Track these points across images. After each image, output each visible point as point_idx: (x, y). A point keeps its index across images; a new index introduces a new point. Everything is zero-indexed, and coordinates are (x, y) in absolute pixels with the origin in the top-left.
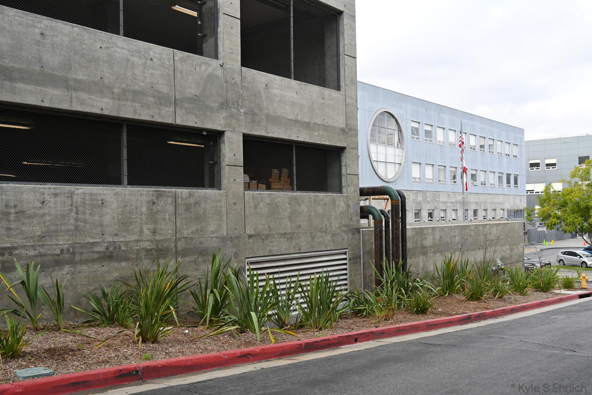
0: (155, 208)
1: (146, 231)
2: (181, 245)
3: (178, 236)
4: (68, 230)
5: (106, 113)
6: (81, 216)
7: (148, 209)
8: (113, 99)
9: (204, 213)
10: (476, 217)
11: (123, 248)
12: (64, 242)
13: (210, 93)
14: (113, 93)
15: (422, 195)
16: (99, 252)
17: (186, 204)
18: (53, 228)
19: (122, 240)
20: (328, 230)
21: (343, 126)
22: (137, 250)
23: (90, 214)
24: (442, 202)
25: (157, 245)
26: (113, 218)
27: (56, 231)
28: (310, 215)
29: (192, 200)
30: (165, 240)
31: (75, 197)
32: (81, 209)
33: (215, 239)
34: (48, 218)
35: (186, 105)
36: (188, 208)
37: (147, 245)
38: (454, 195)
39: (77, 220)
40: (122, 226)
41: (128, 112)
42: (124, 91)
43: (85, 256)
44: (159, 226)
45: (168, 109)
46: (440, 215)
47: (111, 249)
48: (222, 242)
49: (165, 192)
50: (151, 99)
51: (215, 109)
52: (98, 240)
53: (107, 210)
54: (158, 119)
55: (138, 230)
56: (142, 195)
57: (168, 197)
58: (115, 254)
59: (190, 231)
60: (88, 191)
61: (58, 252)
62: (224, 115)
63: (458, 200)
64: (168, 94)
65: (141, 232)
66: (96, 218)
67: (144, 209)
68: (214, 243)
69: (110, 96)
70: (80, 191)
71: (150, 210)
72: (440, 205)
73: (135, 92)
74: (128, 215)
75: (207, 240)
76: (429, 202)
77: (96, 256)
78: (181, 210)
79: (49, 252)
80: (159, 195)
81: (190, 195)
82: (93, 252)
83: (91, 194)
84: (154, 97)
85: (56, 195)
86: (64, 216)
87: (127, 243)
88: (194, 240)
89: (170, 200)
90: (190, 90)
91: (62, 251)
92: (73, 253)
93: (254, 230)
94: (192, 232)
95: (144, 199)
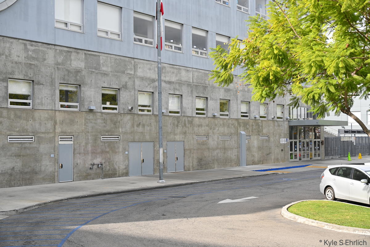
10: (226, 113)
15: (86, 59)
24: (142, 79)
38: (175, 71)
46: (136, 100)
63: (184, 79)
72: (137, 82)
76: (105, 74)
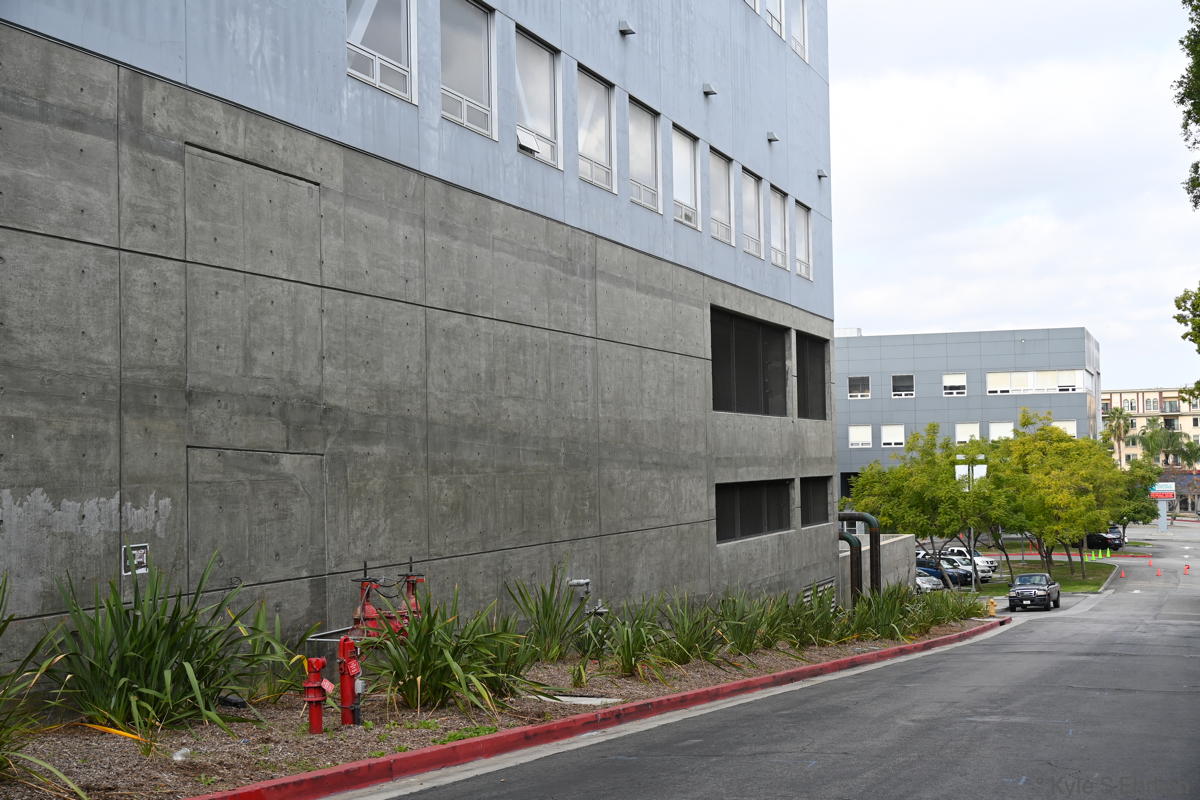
9: (791, 551)
21: (830, 455)
50: (777, 462)
86: (760, 559)
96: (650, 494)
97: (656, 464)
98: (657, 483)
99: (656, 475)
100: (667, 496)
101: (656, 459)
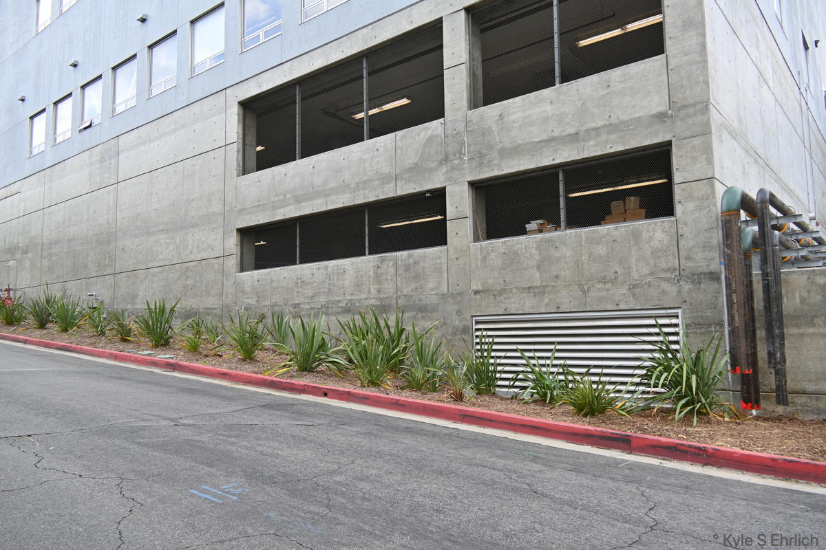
0: (379, 272)
1: (372, 290)
2: (401, 302)
3: (399, 294)
4: (325, 292)
5: (346, 205)
6: (331, 282)
7: (374, 273)
8: (351, 193)
9: (423, 272)
11: (357, 304)
12: (322, 300)
13: (429, 155)
14: (350, 189)
16: (342, 307)
17: (405, 265)
18: (317, 291)
19: (356, 298)
20: (621, 279)
22: (366, 306)
23: (337, 280)
25: (381, 302)
26: (351, 282)
27: (318, 293)
28: (578, 261)
29: (411, 261)
30: (387, 298)
31: (329, 269)
32: (331, 276)
33: (434, 296)
34: (315, 284)
35: (406, 176)
36: (407, 268)
37: (373, 302)
39: (329, 284)
40: (356, 288)
41: (360, 200)
42: (358, 184)
43: (334, 310)
44: (382, 286)
45: (389, 186)
47: (349, 305)
48: (443, 299)
49: (387, 256)
50: (377, 182)
51: (435, 168)
52: (342, 298)
53: (346, 276)
54: (382, 197)
55: (367, 290)
56: (369, 262)
57: (390, 260)
58: (351, 309)
59: (409, 289)
60: (335, 264)
61: (320, 306)
62: (444, 170)
64: (390, 172)
65: (370, 291)
66: (341, 282)
67: (371, 273)
68: (434, 300)
69: (349, 191)
70: (331, 265)
71: (376, 273)
73: (365, 182)
74: (360, 279)
75: (427, 297)
77: (340, 310)
78: (401, 271)
79: (316, 306)
80: (383, 260)
81: (409, 256)
82: (339, 307)
83: (337, 266)
84: (379, 179)
85: (319, 269)
86: (323, 282)
87: (359, 300)
88: (413, 298)
89: (391, 263)
90: (409, 161)
91: (322, 306)
92: (328, 308)
93: (483, 285)
94: (412, 290)
95: (372, 264)
96: (155, 248)
97: (163, 230)
98: (162, 241)
99: (162, 236)
100: (172, 247)
101: (161, 228)
